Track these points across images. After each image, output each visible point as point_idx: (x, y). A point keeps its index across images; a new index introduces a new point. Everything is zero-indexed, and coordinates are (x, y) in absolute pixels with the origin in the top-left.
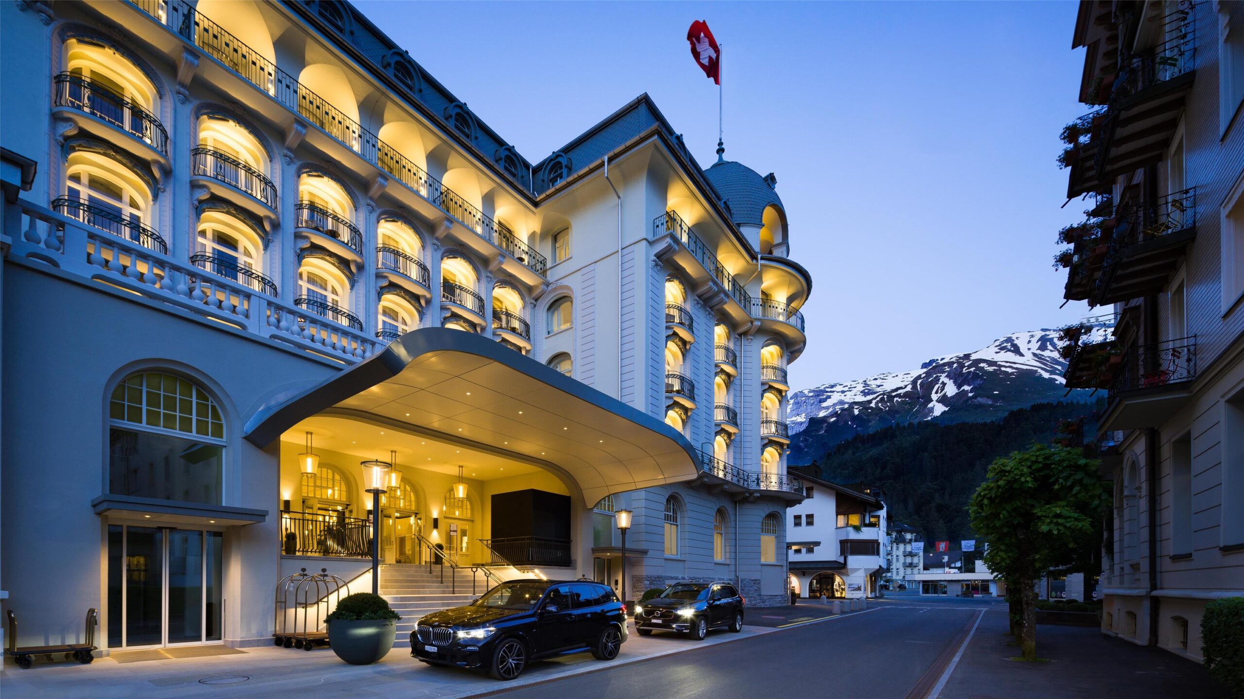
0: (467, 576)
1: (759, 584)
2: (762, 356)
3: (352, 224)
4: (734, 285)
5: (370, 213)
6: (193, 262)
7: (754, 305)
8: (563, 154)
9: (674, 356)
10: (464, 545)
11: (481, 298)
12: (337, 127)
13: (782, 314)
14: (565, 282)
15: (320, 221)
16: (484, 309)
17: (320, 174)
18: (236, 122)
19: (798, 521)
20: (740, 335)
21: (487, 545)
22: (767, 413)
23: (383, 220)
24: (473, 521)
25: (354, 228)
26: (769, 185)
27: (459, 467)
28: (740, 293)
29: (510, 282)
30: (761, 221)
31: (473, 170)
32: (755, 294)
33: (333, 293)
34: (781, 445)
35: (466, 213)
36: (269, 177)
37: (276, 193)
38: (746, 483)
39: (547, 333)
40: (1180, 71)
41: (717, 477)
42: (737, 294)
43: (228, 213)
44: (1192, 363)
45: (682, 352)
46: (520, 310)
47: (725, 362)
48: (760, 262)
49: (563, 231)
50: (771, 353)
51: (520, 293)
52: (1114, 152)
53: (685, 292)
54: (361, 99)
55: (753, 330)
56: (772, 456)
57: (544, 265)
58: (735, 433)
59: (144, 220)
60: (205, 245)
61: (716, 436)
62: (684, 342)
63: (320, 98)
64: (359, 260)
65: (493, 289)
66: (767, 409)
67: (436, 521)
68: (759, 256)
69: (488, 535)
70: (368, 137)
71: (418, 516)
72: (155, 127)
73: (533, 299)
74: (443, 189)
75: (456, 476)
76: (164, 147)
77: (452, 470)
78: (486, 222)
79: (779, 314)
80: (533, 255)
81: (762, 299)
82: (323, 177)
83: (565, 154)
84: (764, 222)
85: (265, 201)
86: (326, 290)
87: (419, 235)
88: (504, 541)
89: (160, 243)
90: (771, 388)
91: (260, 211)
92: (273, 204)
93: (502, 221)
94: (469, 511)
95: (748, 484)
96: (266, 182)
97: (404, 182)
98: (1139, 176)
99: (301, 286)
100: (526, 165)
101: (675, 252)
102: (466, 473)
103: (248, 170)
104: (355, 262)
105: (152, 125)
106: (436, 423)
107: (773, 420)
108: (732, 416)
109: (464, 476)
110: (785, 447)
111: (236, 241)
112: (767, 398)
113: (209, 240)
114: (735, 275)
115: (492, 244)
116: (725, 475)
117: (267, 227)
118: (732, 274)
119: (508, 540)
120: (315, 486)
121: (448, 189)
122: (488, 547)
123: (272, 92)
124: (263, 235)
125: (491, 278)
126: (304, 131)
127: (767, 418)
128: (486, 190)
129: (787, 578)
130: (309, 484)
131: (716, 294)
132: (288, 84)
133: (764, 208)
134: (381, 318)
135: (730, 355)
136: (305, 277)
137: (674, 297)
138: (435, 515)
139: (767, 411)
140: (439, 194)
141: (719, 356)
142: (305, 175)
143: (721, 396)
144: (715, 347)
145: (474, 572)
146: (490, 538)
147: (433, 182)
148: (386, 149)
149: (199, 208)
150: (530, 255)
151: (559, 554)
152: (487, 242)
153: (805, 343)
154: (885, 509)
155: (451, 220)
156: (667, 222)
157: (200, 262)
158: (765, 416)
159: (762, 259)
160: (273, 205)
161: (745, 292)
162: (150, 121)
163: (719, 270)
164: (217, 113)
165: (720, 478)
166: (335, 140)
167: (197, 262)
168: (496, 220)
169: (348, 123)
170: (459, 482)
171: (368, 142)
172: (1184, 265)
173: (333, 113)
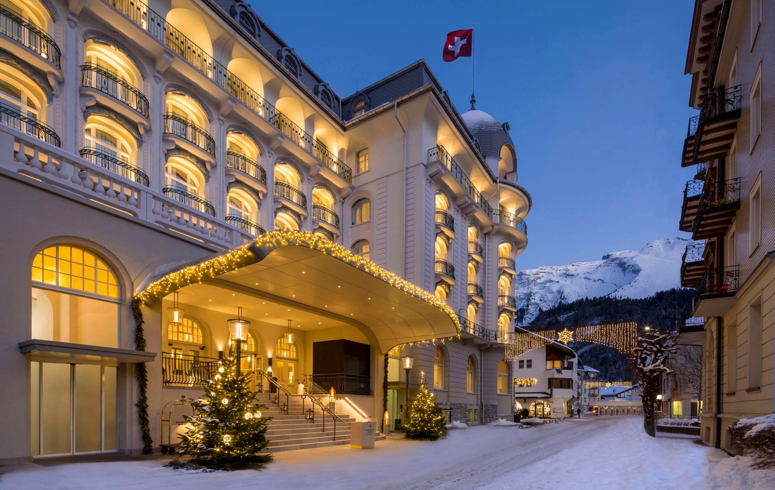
0: (296, 401)
1: (496, 408)
2: (499, 249)
3: (207, 133)
4: (481, 200)
5: (221, 125)
6: (82, 155)
7: (494, 214)
8: (364, 94)
9: (441, 246)
10: (291, 378)
11: (304, 195)
12: (197, 58)
13: (512, 221)
14: (366, 188)
15: (183, 130)
16: (306, 203)
17: (183, 93)
18: (117, 47)
19: (521, 364)
20: (485, 234)
21: (310, 379)
22: (502, 290)
23: (231, 132)
24: (297, 361)
25: (209, 136)
26: (505, 131)
27: (289, 320)
28: (486, 206)
29: (325, 184)
30: (500, 156)
31: (299, 100)
32: (495, 207)
33: (191, 184)
34: (511, 312)
35: (294, 132)
36: (142, 91)
37: (148, 106)
38: (488, 338)
39: (352, 223)
40: (734, 108)
41: (469, 334)
42: (483, 205)
43: (109, 117)
44: (737, 281)
45: (446, 245)
46: (332, 205)
47: (474, 253)
48: (499, 184)
49: (363, 150)
50: (504, 248)
51: (332, 193)
52: (702, 148)
53: (449, 202)
54: (215, 38)
55: (494, 231)
56: (505, 318)
57: (350, 174)
58: (481, 303)
59: (40, 118)
60: (90, 141)
61: (468, 304)
62: (448, 238)
63: (184, 35)
64: (213, 161)
65: (313, 189)
66: (502, 286)
67: (270, 360)
68: (498, 180)
69: (310, 370)
70: (220, 68)
71: (258, 356)
72: (51, 45)
73: (342, 198)
74: (276, 112)
75: (286, 327)
76: (58, 62)
77: (283, 322)
78: (309, 139)
79: (511, 221)
80: (342, 166)
81: (500, 210)
82: (185, 95)
83: (365, 94)
84: (501, 156)
85: (140, 111)
86: (186, 181)
87: (258, 145)
88: (322, 376)
89: (55, 138)
90: (505, 272)
91: (136, 118)
92: (146, 113)
93: (319, 138)
94: (295, 353)
95: (489, 339)
96: (140, 96)
97: (248, 105)
98: (716, 163)
99: (167, 177)
100: (338, 99)
101: (442, 175)
102: (293, 325)
103: (125, 84)
104: (210, 162)
105: (49, 44)
106: (270, 288)
107: (506, 295)
108: (480, 292)
109: (292, 327)
110: (514, 314)
111: (115, 139)
112: (503, 279)
113: (93, 137)
114: (482, 192)
115: (313, 157)
116: (474, 332)
117: (142, 131)
118: (480, 191)
119: (325, 376)
120: (178, 332)
121: (281, 113)
122: (310, 380)
123: (145, 26)
124: (137, 137)
125: (311, 181)
126: (171, 60)
127: (502, 293)
128: (308, 115)
129: (514, 403)
130: (174, 330)
131: (470, 205)
132: (159, 22)
133: (502, 147)
134: (229, 205)
135: (478, 248)
136: (170, 170)
137: (441, 205)
138: (270, 355)
139: (502, 288)
140: (274, 116)
141: (471, 248)
142: (171, 93)
143: (472, 277)
144: (469, 242)
145: (303, 399)
146: (312, 374)
147: (269, 107)
148: (234, 79)
149: (87, 112)
150: (340, 166)
151: (362, 386)
152: (309, 154)
153: (527, 243)
154: (577, 357)
155: (283, 136)
156: (437, 153)
157: (87, 155)
158: (500, 292)
159: (500, 182)
160: (146, 115)
161: (489, 205)
162: (47, 41)
163: (472, 188)
164: (101, 39)
165: (471, 334)
166: (195, 68)
167: (85, 155)
168: (315, 138)
169: (205, 56)
170: (289, 332)
171: (220, 72)
172: (735, 222)
173: (194, 48)
